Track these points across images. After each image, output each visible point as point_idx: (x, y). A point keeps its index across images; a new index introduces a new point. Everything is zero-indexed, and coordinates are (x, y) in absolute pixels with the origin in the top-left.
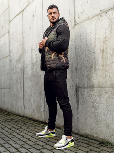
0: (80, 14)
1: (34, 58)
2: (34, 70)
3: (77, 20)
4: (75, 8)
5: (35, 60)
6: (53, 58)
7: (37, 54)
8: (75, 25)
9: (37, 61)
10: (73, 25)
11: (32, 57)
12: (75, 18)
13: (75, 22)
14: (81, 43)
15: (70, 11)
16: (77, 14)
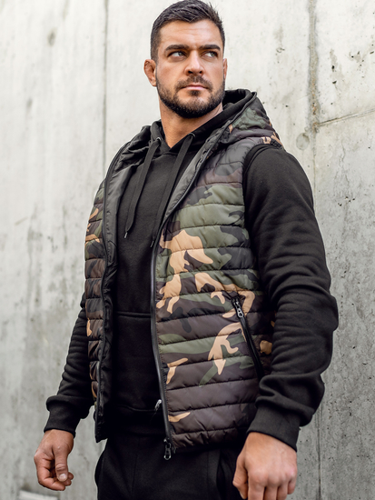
0: (346, 65)
1: (44, 283)
2: (43, 363)
3: (327, 96)
4: (314, 21)
5: (48, 300)
6: (220, 364)
7: (60, 268)
8: (315, 127)
9: (61, 311)
10: (302, 123)
11: (33, 280)
12: (313, 83)
13: (315, 108)
14: (352, 246)
15: (279, 35)
16: (325, 63)
